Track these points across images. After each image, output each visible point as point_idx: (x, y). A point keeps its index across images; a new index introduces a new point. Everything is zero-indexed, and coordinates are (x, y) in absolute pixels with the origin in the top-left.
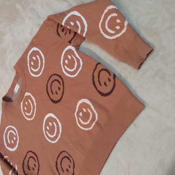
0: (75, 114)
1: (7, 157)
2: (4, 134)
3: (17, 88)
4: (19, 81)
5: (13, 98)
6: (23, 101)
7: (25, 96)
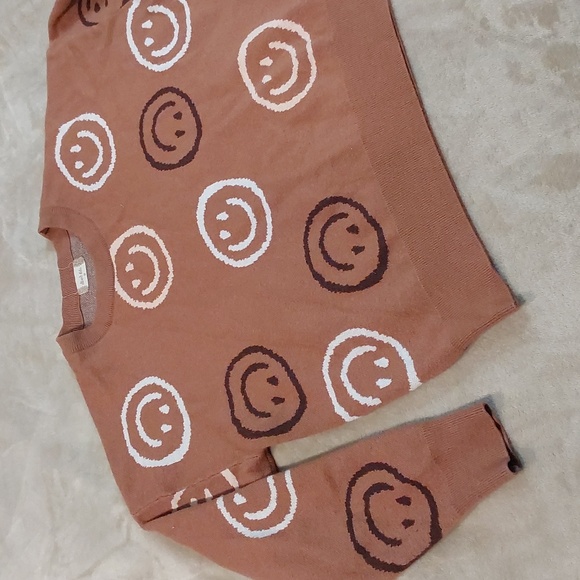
0: (255, 96)
1: (181, 492)
2: (128, 444)
3: (81, 274)
4: (74, 250)
5: (90, 314)
6: (116, 279)
7: (113, 259)
